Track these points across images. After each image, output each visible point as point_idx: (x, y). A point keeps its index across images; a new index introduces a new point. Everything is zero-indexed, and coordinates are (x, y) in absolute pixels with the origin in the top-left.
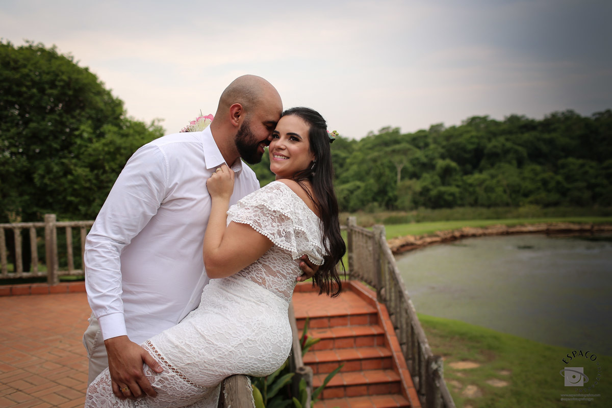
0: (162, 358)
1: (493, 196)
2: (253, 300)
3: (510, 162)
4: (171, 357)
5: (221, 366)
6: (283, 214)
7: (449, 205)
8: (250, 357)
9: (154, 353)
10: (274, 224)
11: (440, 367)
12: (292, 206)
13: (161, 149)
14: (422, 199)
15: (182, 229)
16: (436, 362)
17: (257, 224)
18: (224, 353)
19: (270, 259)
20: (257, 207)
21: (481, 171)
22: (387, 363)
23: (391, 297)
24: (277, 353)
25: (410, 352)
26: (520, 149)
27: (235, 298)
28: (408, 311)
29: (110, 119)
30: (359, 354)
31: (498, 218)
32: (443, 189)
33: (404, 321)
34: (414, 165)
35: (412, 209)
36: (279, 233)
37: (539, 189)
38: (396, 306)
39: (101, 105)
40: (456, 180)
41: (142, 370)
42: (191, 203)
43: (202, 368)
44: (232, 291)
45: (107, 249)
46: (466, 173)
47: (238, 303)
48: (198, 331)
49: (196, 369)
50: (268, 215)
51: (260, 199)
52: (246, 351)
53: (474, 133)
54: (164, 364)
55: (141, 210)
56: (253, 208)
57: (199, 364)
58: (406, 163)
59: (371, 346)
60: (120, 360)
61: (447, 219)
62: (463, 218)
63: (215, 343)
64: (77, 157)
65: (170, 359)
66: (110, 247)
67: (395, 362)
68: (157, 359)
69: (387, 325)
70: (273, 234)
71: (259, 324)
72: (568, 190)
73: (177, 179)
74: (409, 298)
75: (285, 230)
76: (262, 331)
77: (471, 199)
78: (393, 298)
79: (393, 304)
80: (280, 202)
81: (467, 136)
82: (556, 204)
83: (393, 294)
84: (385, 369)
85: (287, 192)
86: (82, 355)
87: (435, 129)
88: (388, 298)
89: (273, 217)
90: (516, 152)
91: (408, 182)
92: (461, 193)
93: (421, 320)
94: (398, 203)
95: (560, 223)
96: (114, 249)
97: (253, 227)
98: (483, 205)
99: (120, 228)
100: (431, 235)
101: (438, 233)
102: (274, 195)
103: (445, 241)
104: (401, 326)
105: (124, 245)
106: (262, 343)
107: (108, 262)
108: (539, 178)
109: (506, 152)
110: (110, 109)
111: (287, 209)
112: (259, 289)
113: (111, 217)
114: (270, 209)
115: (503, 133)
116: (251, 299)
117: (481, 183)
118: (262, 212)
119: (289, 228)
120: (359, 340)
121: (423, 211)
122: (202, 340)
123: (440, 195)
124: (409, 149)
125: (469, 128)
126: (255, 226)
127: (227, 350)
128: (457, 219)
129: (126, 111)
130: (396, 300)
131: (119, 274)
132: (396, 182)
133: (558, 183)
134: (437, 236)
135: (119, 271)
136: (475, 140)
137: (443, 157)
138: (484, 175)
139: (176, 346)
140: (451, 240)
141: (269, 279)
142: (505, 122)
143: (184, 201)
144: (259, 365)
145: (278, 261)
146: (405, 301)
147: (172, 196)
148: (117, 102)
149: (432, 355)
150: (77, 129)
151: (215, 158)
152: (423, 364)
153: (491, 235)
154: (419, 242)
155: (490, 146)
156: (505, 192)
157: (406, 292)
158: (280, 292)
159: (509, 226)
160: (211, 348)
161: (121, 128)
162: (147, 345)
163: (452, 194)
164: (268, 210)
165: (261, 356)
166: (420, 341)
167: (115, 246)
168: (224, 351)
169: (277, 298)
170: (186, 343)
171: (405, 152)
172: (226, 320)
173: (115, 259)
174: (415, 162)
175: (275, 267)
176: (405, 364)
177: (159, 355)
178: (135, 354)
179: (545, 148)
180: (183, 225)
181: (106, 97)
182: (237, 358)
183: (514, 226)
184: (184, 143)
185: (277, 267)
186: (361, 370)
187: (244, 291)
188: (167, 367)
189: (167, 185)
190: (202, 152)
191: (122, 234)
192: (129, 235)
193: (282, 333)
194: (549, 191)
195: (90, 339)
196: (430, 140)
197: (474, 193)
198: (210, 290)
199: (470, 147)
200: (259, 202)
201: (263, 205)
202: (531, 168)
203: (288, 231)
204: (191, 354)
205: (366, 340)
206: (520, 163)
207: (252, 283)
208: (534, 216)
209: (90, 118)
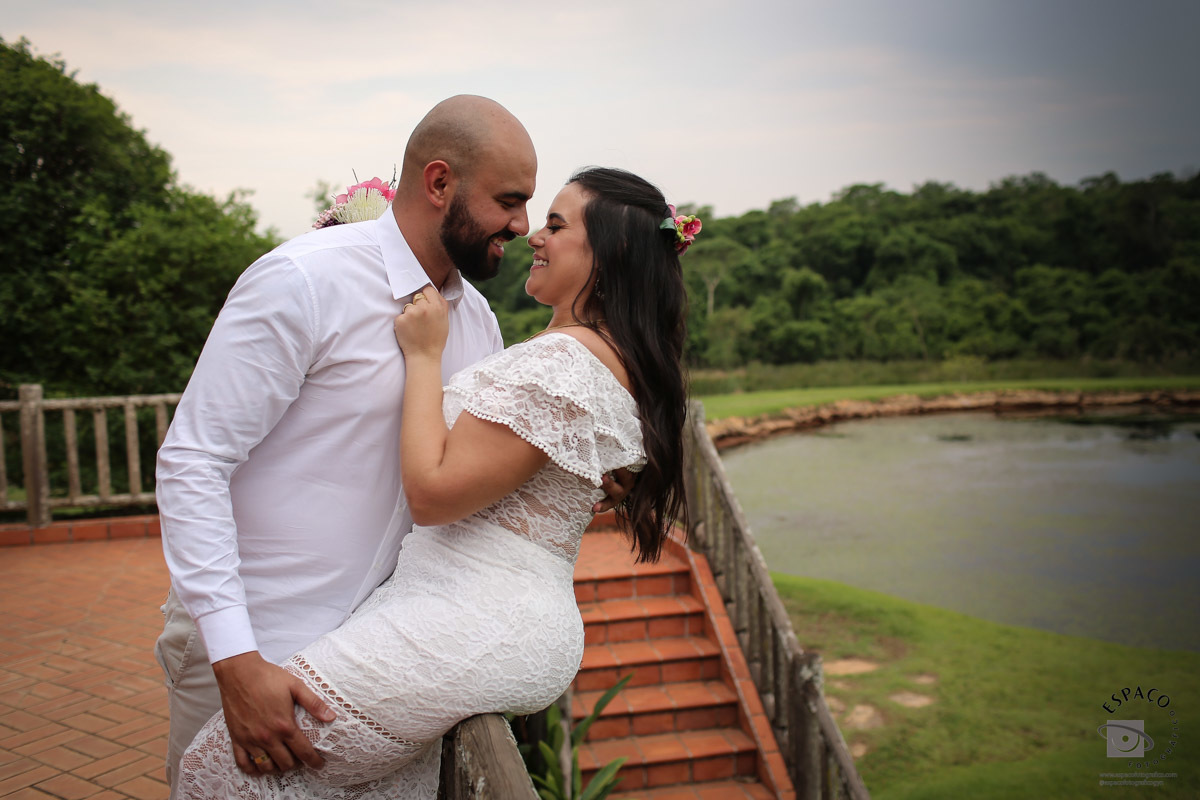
0: (332, 692)
1: (892, 339)
2: (505, 564)
3: (924, 274)
4: (348, 688)
5: (452, 701)
6: (576, 403)
7: (808, 357)
8: (507, 680)
9: (314, 683)
10: (557, 424)
11: (817, 674)
12: (592, 386)
13: (298, 264)
14: (755, 346)
15: (353, 423)
16: (810, 666)
17: (522, 423)
18: (455, 673)
19: (535, 482)
20: (522, 388)
21: (868, 292)
22: (712, 668)
23: (716, 540)
24: (558, 668)
25: (757, 647)
26: (943, 247)
27: (470, 561)
28: (753, 568)
29: (144, 191)
30: (657, 652)
31: (902, 382)
32: (796, 325)
33: (743, 586)
34: (740, 280)
35: (735, 365)
36: (566, 441)
37: (979, 325)
38: (727, 557)
39: (126, 162)
40: (820, 309)
41: (294, 717)
42: (368, 371)
43: (414, 707)
44: (461, 548)
45: (203, 475)
46: (841, 295)
47: (477, 572)
48: (399, 633)
49: (402, 708)
50: (544, 405)
51: (527, 372)
52: (498, 667)
53: (856, 218)
54: (336, 704)
55: (266, 390)
56: (513, 389)
57: (406, 698)
58: (725, 276)
59: (679, 636)
60: (247, 701)
61: (805, 385)
62: (834, 383)
63: (437, 655)
64: (79, 268)
65: (347, 693)
66: (207, 471)
67: (726, 665)
68: (321, 694)
69: (709, 594)
70: (555, 445)
71: (522, 612)
72: (1035, 326)
73: (336, 325)
74: (754, 543)
75: (578, 435)
76: (529, 626)
77: (850, 346)
78: (721, 543)
79: (721, 555)
80: (567, 377)
81: (842, 223)
82: (1011, 354)
83: (721, 535)
84: (707, 679)
85: (582, 356)
86: (111, 668)
87: (779, 209)
88: (711, 542)
89: (555, 410)
90: (936, 253)
91: (728, 313)
92: (830, 333)
93: (777, 585)
94: (709, 354)
95: (1021, 392)
96: (217, 474)
97: (515, 430)
98: (872, 357)
99: (225, 430)
100: (777, 415)
101: (790, 412)
102: (555, 364)
103: (801, 428)
104: (739, 598)
105: (235, 465)
106: (531, 650)
107: (207, 504)
108: (978, 304)
109: (918, 253)
110: (143, 170)
111: (581, 393)
112: (517, 543)
113: (205, 409)
114: (549, 392)
115: (911, 216)
116: (502, 563)
117: (870, 314)
118: (533, 398)
119: (586, 432)
120: (655, 626)
121: (757, 370)
122: (409, 651)
123: (791, 339)
124: (730, 249)
125: (847, 208)
126: (517, 428)
127: (462, 668)
128: (822, 385)
129: (175, 174)
130: (727, 546)
131: (231, 525)
132: (704, 312)
133: (1016, 313)
134: (787, 418)
135: (230, 519)
136: (858, 231)
137: (796, 264)
138: (875, 300)
139: (358, 666)
140: (815, 425)
141: (535, 521)
142: (914, 196)
143: (353, 366)
144: (524, 693)
145: (552, 487)
146: (747, 549)
147: (329, 359)
148: (158, 156)
149: (801, 652)
150: (77, 212)
151: (409, 275)
152: (783, 669)
153: (889, 415)
154: (752, 430)
155: (888, 241)
156: (915, 331)
157: (748, 531)
158: (558, 546)
159: (924, 398)
160: (429, 666)
161: (167, 208)
162: (297, 667)
163: (814, 336)
164: (545, 394)
165: (529, 677)
166: (777, 625)
167: (218, 469)
168: (455, 670)
169: (553, 557)
170: (377, 659)
171: (722, 254)
172: (455, 608)
173: (221, 495)
174: (742, 274)
175: (545, 498)
176: (746, 671)
177: (325, 686)
178: (278, 688)
179: (990, 247)
180: (355, 415)
181: (133, 146)
182: (483, 682)
183: (933, 397)
184: (344, 248)
185: (551, 498)
186: (660, 683)
187: (486, 546)
188: (343, 709)
189: (315, 337)
190: (380, 264)
191: (232, 442)
192: (244, 444)
193: (567, 627)
194: (998, 329)
195: (172, 651)
196: (770, 231)
197: (856, 332)
198: (416, 545)
199: (849, 244)
200: (525, 376)
201: (536, 385)
202: (964, 285)
203: (584, 437)
204: (389, 681)
205: (668, 625)
206: (944, 276)
207: (502, 531)
208: (972, 377)
209: (100, 187)
